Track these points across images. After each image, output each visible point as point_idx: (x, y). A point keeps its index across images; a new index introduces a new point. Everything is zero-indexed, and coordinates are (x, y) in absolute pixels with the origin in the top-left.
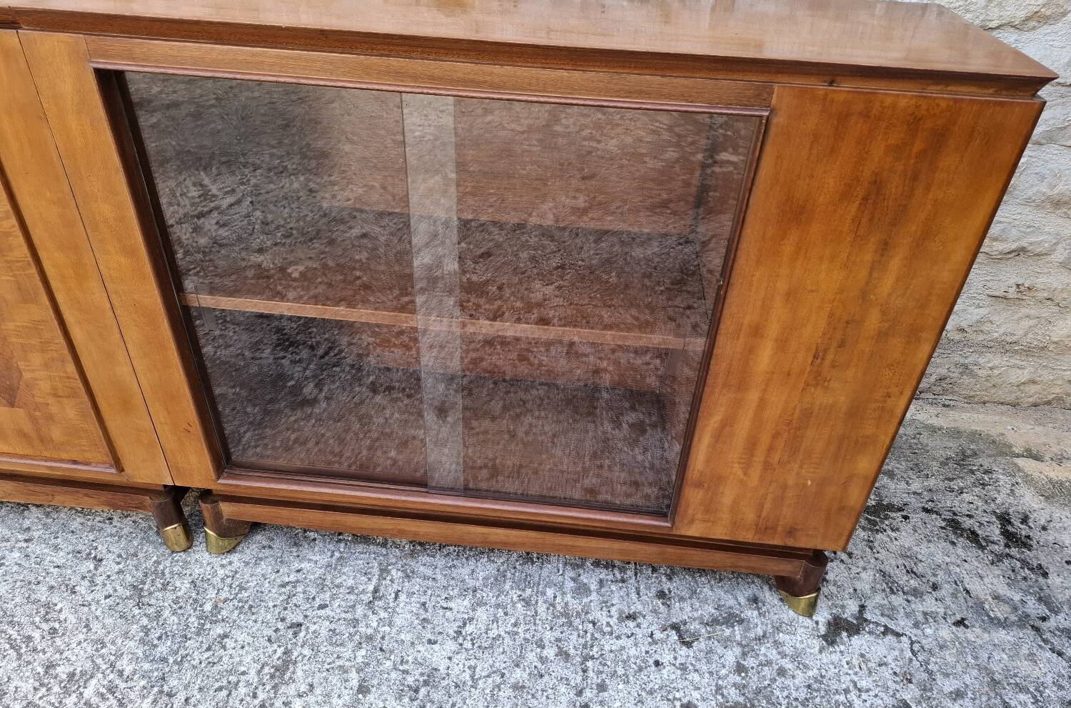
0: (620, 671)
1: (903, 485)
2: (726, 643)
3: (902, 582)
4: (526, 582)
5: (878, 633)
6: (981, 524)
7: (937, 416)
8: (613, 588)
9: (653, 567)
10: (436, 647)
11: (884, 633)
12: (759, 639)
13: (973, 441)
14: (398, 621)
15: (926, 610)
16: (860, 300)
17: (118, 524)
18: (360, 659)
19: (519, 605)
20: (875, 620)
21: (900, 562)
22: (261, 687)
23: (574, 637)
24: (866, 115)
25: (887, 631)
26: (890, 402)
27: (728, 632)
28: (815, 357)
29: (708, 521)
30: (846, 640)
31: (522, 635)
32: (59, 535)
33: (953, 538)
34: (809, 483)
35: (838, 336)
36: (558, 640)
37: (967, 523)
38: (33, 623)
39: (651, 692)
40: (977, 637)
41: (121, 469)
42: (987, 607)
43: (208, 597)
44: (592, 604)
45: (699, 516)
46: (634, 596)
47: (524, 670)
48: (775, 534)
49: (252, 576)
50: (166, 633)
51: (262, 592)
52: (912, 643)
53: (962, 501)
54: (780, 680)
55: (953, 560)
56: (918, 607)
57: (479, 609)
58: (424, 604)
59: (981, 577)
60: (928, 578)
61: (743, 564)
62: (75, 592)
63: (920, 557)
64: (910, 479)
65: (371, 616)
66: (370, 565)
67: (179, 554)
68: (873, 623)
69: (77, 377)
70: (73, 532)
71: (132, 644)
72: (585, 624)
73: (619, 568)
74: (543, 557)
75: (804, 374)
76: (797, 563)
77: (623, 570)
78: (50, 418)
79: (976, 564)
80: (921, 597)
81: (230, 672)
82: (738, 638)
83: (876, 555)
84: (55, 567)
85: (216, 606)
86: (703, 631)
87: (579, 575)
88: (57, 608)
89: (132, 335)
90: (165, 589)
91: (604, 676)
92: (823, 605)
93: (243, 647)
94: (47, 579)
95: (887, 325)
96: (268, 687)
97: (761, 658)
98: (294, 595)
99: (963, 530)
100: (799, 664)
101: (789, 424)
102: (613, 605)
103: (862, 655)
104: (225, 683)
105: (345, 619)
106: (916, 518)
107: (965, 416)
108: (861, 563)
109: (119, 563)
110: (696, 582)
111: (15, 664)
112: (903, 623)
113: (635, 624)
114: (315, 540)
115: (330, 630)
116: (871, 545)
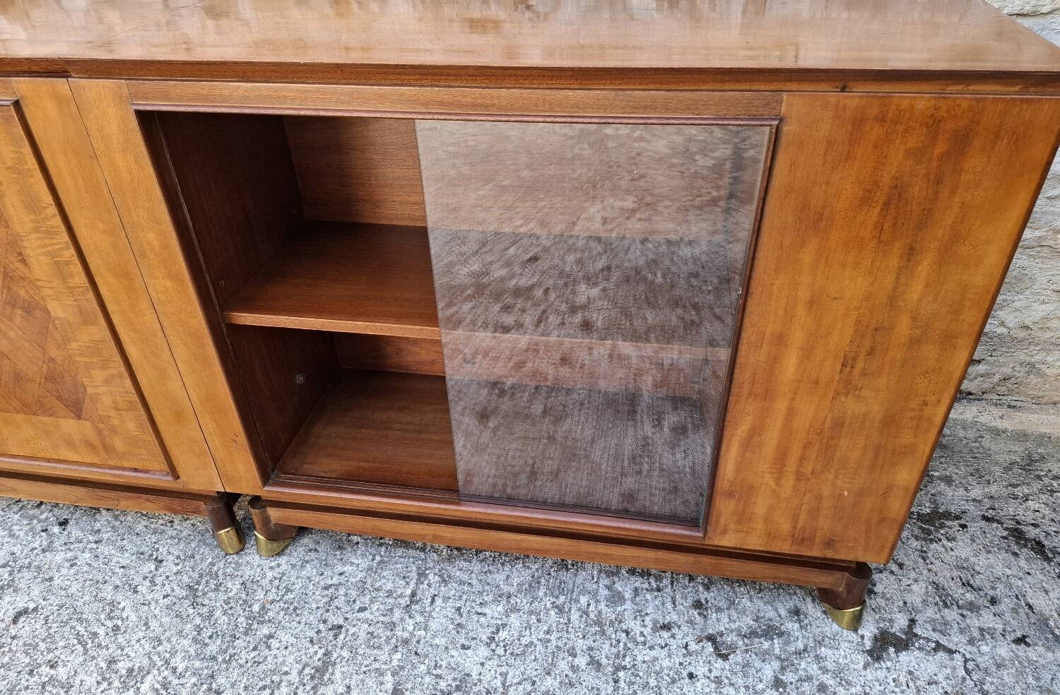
0: (653, 682)
1: (961, 491)
2: (764, 656)
3: (956, 595)
4: (562, 589)
5: (929, 649)
6: (1048, 534)
7: (1001, 417)
8: (648, 597)
9: (690, 576)
10: (469, 652)
11: (935, 650)
12: (799, 653)
13: (1040, 445)
14: (434, 625)
15: (982, 626)
16: (888, 307)
17: (178, 527)
18: (395, 663)
19: (552, 613)
20: (925, 636)
21: (956, 573)
22: (301, 688)
23: (606, 646)
24: (881, 119)
25: (939, 647)
26: (927, 411)
27: (766, 645)
28: (844, 365)
29: (742, 531)
30: (893, 655)
31: (554, 643)
32: (125, 537)
33: (1015, 548)
34: (846, 493)
35: (867, 343)
36: (590, 649)
37: (1032, 533)
38: (98, 620)
40: (1040, 656)
41: (177, 477)
42: (1052, 623)
43: (257, 598)
44: (626, 613)
45: (732, 526)
46: (669, 605)
47: (555, 678)
48: (813, 545)
49: (297, 578)
50: (217, 632)
51: (306, 594)
52: (966, 661)
53: (1027, 509)
55: (1015, 572)
56: (974, 622)
57: (513, 615)
58: (459, 609)
59: (1046, 592)
60: (986, 591)
61: (783, 575)
62: (137, 592)
63: (977, 568)
64: (971, 485)
65: (408, 620)
66: (409, 569)
67: (232, 556)
68: (924, 638)
69: (134, 392)
70: (137, 534)
71: (186, 642)
72: (618, 633)
73: (654, 576)
74: (578, 565)
75: (833, 382)
76: (838, 575)
77: (659, 578)
78: (113, 430)
79: (1041, 577)
80: (977, 612)
81: (274, 672)
82: (777, 651)
83: (930, 566)
84: (120, 567)
85: (264, 607)
86: (741, 643)
87: (614, 583)
88: (120, 606)
89: (181, 352)
90: (218, 590)
91: (636, 687)
92: (870, 619)
93: (286, 648)
94: (113, 579)
95: (918, 332)
96: (308, 688)
97: (801, 673)
98: (336, 598)
99: (1026, 540)
100: (841, 680)
101: (819, 434)
102: (647, 614)
103: (910, 673)
104: (268, 682)
105: (383, 622)
106: (975, 527)
107: (1034, 418)
108: (913, 575)
109: (177, 564)
110: (735, 592)
111: (81, 659)
112: (956, 640)
113: (669, 634)
114: (358, 543)
115: (369, 633)
116: (923, 555)
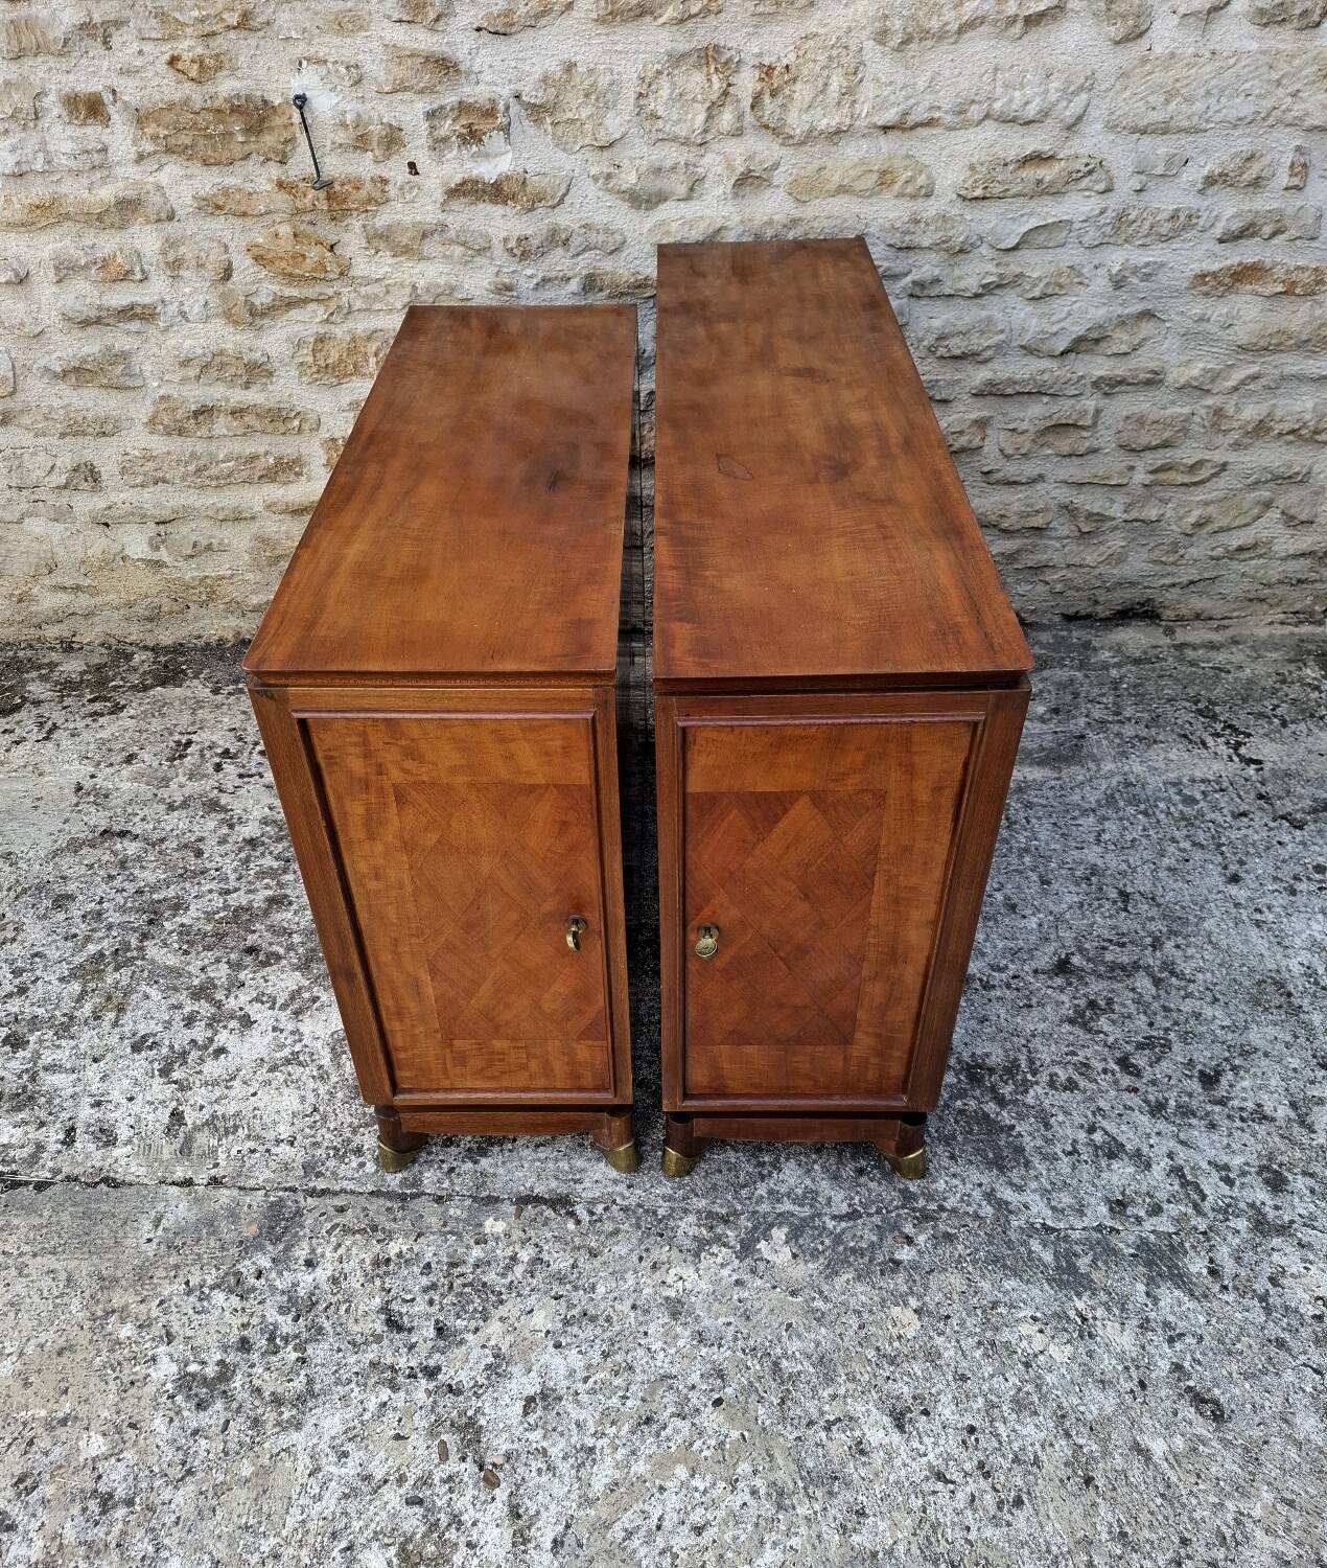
10: (1085, 851)
14: (1041, 837)
19: (1140, 816)
23: (1200, 832)
31: (1154, 836)
36: (1188, 836)
44: (1203, 809)
47: (1170, 858)
57: (1106, 822)
58: (1055, 824)
86: (1309, 817)
113: (1248, 818)
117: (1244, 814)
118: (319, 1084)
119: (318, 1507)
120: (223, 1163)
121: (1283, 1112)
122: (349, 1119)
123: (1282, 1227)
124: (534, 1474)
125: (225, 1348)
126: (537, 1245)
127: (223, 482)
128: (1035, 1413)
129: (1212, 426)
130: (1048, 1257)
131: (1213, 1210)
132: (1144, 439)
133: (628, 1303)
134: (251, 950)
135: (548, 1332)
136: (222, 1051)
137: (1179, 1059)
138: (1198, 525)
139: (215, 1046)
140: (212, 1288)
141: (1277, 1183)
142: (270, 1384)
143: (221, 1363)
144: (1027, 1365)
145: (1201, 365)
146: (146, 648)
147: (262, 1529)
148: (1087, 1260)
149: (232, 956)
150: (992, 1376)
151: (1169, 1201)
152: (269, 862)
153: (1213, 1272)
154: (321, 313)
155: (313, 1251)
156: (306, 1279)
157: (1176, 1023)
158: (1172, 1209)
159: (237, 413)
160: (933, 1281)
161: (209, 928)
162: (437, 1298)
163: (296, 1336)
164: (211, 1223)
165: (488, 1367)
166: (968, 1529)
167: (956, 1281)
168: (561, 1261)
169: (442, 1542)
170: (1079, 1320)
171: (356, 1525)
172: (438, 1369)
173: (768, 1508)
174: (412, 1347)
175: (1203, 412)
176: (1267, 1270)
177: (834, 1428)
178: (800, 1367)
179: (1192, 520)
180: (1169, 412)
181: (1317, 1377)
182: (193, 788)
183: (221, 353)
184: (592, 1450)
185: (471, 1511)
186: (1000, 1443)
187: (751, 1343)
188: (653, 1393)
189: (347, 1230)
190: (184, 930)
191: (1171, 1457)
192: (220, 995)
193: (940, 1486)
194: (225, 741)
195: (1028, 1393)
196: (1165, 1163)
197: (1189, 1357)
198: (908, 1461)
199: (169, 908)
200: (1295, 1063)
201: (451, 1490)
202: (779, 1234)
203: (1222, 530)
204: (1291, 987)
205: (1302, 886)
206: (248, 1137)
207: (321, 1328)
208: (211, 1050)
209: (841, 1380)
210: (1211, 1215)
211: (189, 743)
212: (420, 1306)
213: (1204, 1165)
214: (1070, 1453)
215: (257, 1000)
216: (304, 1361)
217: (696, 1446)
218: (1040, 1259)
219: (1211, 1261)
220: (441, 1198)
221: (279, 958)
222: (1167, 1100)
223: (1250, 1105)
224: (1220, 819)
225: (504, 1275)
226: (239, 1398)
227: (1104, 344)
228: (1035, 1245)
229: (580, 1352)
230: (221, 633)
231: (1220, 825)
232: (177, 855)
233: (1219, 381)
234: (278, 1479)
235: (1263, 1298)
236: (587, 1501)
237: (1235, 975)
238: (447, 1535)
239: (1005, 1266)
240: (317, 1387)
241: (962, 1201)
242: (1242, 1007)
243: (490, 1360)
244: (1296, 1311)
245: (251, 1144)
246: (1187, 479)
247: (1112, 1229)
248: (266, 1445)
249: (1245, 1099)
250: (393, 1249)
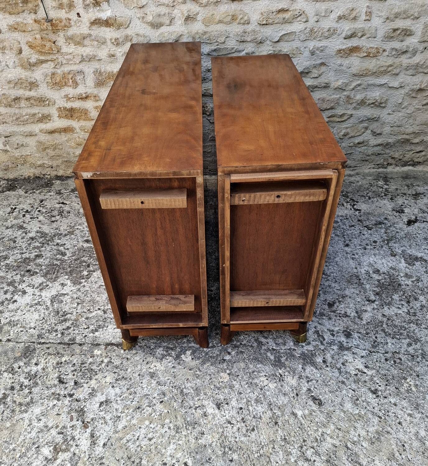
0: (354, 237)
1: (422, 188)
25: (424, 221)
27: (380, 226)
30: (413, 224)
39: (364, 240)
54: (397, 234)
64: (425, 186)
68: (420, 220)
72: (340, 229)
82: (383, 227)
83: (418, 205)
86: (373, 226)
91: (350, 238)
97: (391, 230)
100: (401, 230)
103: (418, 227)
108: (414, 208)
116: (416, 203)
117: (353, 226)
118: (46, 311)
119: (29, 435)
120: (12, 335)
121: (353, 314)
122: (54, 321)
123: (348, 348)
124: (100, 424)
125: (6, 389)
126: (110, 358)
127: (25, 123)
128: (262, 403)
129: (347, 102)
130: (272, 358)
131: (327, 343)
132: (325, 106)
133: (138, 374)
134: (28, 271)
135: (110, 383)
136: (16, 301)
137: (322, 299)
138: (345, 135)
139: (13, 300)
140: (4, 372)
141: (348, 335)
142: (19, 399)
143: (4, 394)
144: (261, 389)
145: (342, 81)
146: (5, 179)
147: (11, 442)
148: (284, 358)
149: (22, 273)
150: (250, 393)
151: (313, 341)
152: (37, 244)
153: (324, 362)
154: (52, 64)
155: (38, 360)
156: (34, 369)
157: (323, 289)
158: (314, 343)
159: (28, 99)
160: (235, 365)
161: (15, 264)
162: (76, 374)
163: (29, 386)
164: (6, 353)
165: (90, 393)
166: (236, 438)
167: (242, 365)
168: (117, 362)
169: (68, 445)
170: (280, 376)
171: (41, 440)
172: (74, 394)
173: (173, 433)
174: (66, 388)
175: (343, 97)
176: (341, 361)
177: (198, 409)
178: (189, 391)
179: (342, 134)
180: (332, 97)
181: (353, 392)
182: (15, 222)
183: (21, 79)
184: (119, 417)
185: (78, 436)
186: (250, 412)
187: (175, 384)
188: (141, 400)
189: (49, 354)
190: (7, 265)
191: (303, 416)
192: (16, 285)
193: (229, 425)
194: (27, 207)
195: (260, 398)
196: (313, 330)
197: (313, 386)
198: (220, 418)
199: (3, 258)
200: (359, 300)
201: (73, 430)
202: (188, 353)
203: (352, 137)
204: (361, 277)
205: (369, 247)
206: (21, 327)
207: (38, 383)
208: (12, 301)
209: (202, 395)
210: (326, 345)
211: (15, 208)
212: (70, 376)
213: (326, 330)
214: (271, 415)
215: (28, 286)
216: (31, 393)
217: (153, 415)
218: (270, 358)
219: (324, 358)
220: (81, 344)
221: (37, 273)
222: (316, 311)
223: (343, 312)
224: (345, 227)
225: (98, 367)
226: (9, 404)
227: (310, 74)
228: (269, 354)
229: (120, 389)
230: (29, 174)
231: (345, 229)
232: (8, 242)
233: (347, 86)
234: (18, 427)
235: (339, 369)
236: (116, 432)
237: (343, 274)
238: (70, 443)
239: (258, 361)
240: (34, 400)
241: (248, 341)
242: (344, 283)
243: (91, 391)
244: (349, 373)
245: (22, 329)
246: (340, 120)
247: (294, 350)
248: (15, 418)
249: (341, 311)
250: (63, 359)
